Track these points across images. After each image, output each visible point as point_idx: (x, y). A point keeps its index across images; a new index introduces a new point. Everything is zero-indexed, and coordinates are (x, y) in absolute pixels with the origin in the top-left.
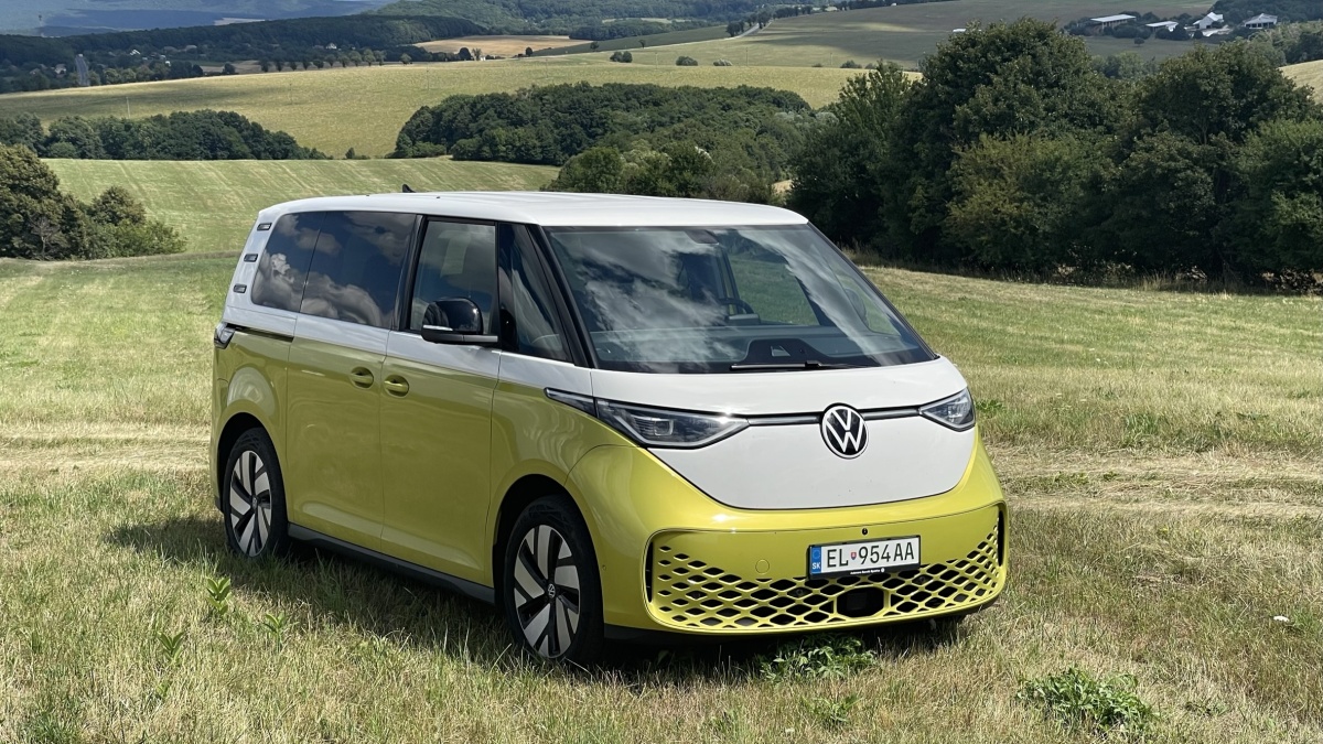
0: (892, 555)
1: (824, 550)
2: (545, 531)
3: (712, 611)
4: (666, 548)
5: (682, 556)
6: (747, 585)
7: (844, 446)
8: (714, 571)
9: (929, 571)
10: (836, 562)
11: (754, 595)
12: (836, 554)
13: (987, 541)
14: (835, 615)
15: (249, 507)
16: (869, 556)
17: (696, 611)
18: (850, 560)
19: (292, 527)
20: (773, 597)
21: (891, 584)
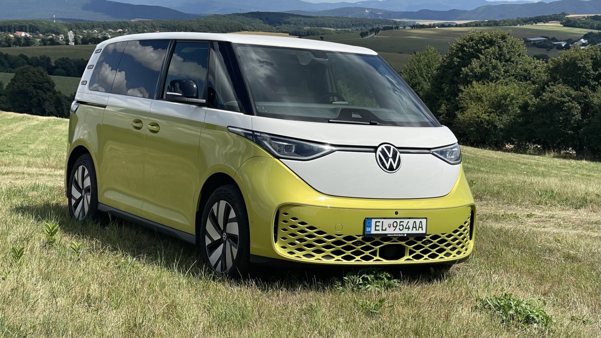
0: (411, 227)
1: (374, 221)
2: (223, 204)
3: (309, 250)
4: (286, 214)
5: (295, 219)
6: (329, 237)
7: (388, 166)
8: (312, 228)
9: (431, 238)
10: (380, 228)
11: (333, 243)
12: (380, 224)
13: (464, 225)
14: (378, 257)
15: (81, 195)
16: (398, 227)
17: (300, 250)
18: (388, 228)
19: (100, 205)
20: (343, 244)
21: (410, 243)
